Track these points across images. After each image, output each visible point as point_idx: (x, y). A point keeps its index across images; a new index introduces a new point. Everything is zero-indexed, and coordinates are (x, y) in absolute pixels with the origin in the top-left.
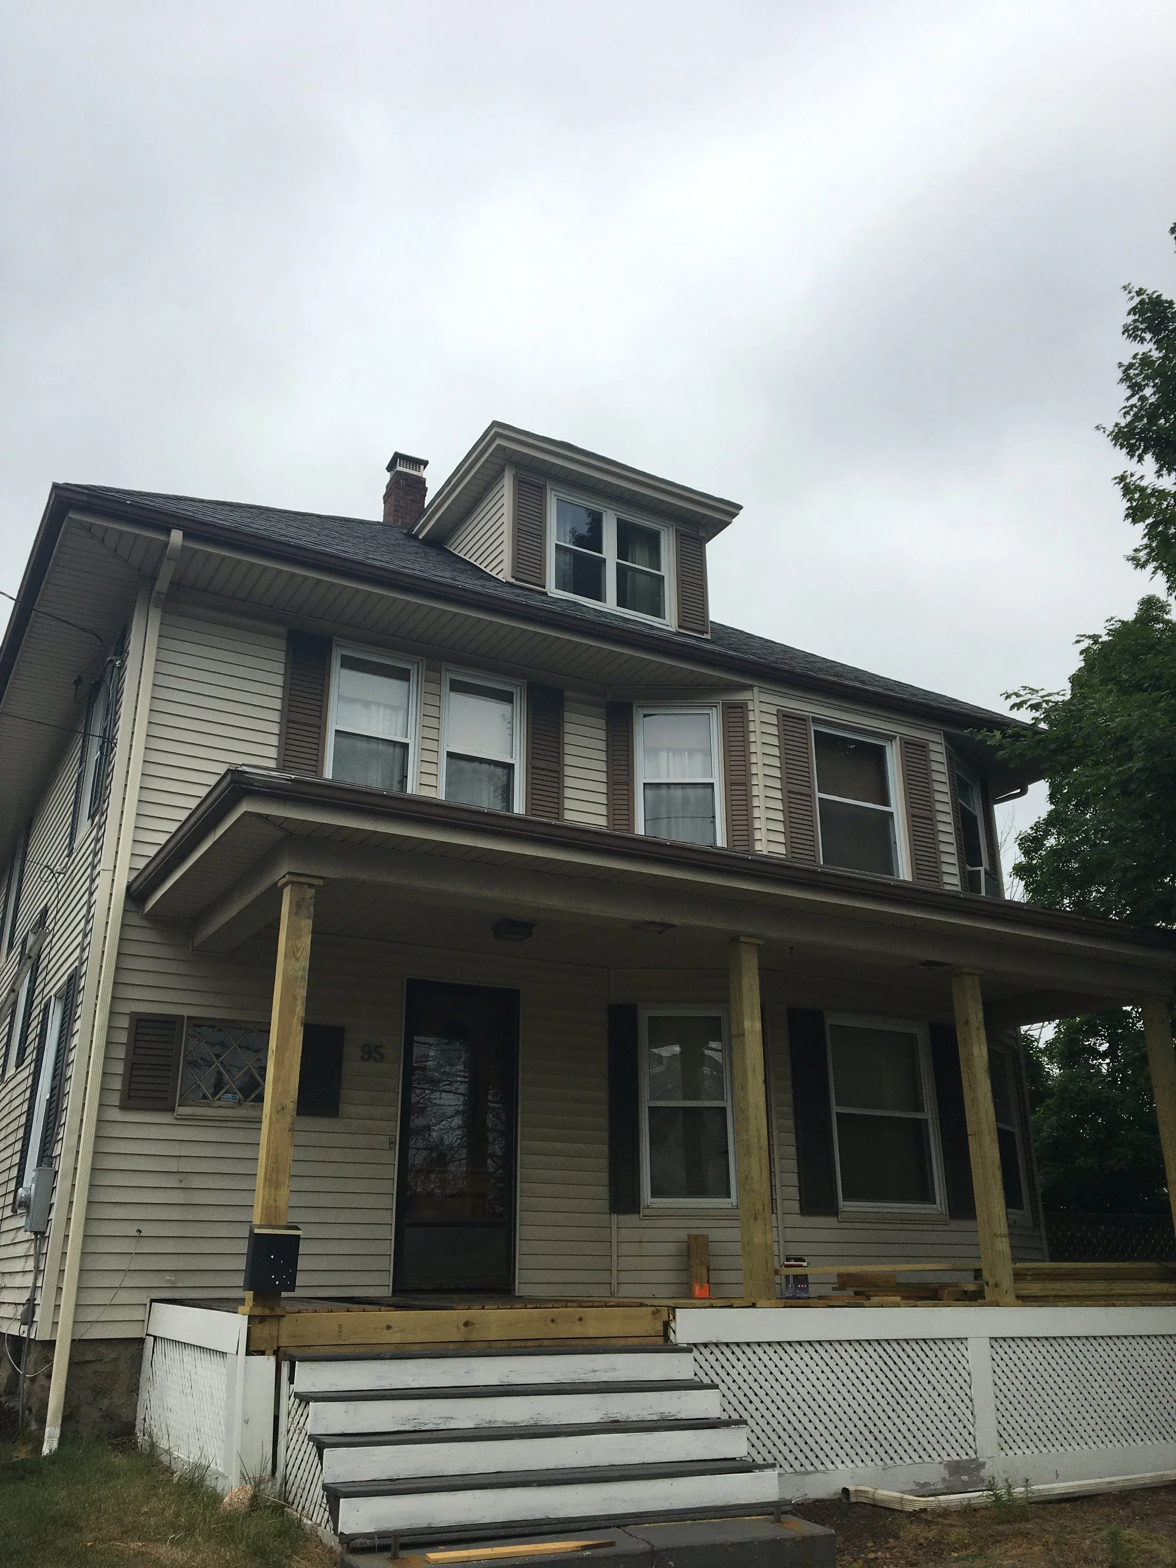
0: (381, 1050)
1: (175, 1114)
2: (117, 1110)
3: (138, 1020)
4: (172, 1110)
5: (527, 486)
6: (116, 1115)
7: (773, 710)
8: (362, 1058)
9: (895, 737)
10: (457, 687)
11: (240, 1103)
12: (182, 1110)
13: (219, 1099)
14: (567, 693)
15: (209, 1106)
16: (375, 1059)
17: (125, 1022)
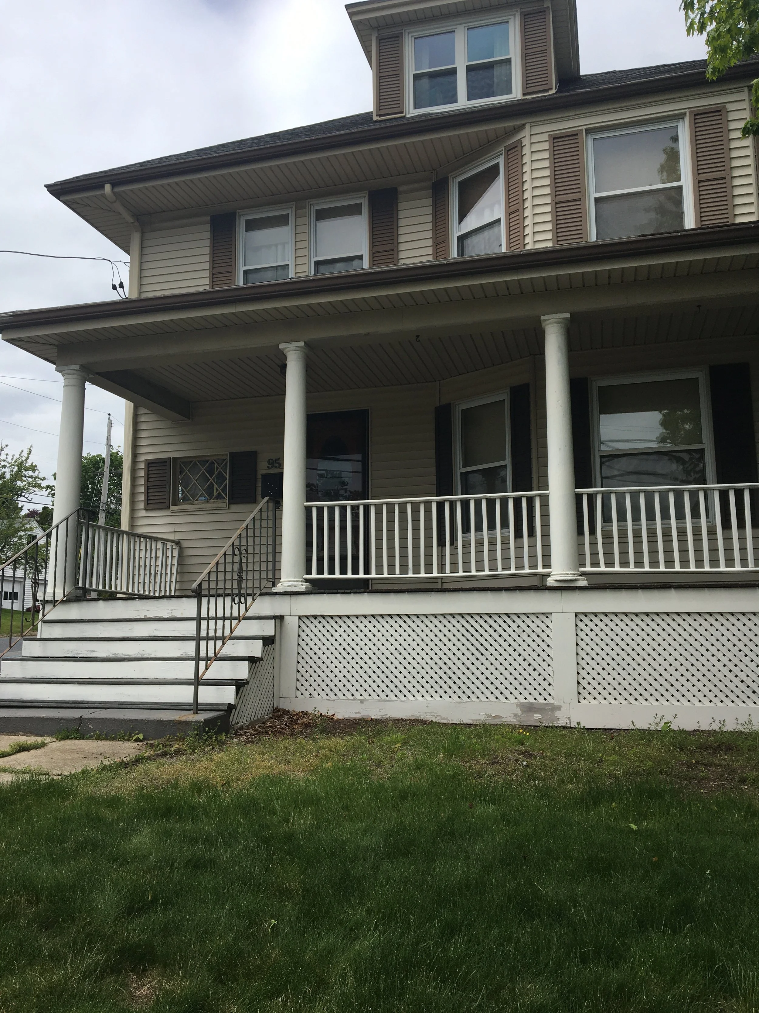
0: (278, 461)
1: (171, 509)
2: (144, 511)
3: (149, 464)
4: (169, 508)
5: (387, 40)
6: (143, 513)
7: (546, 137)
8: (268, 467)
9: (685, 114)
10: (322, 215)
11: (207, 502)
12: (173, 508)
13: (197, 500)
14: (401, 189)
15: (192, 504)
16: (276, 467)
17: (142, 466)
